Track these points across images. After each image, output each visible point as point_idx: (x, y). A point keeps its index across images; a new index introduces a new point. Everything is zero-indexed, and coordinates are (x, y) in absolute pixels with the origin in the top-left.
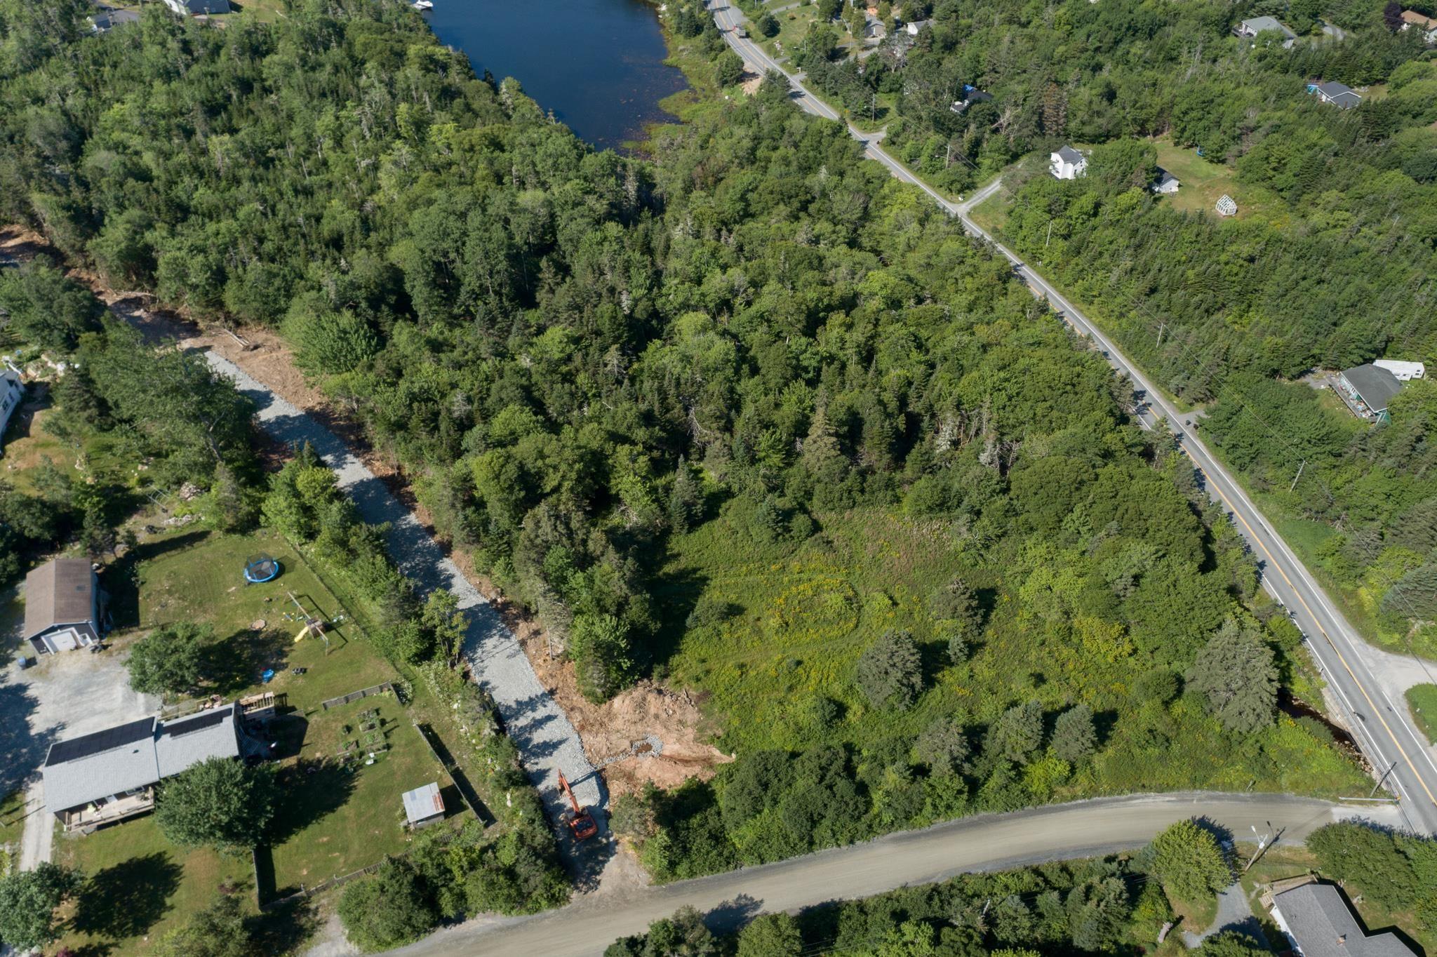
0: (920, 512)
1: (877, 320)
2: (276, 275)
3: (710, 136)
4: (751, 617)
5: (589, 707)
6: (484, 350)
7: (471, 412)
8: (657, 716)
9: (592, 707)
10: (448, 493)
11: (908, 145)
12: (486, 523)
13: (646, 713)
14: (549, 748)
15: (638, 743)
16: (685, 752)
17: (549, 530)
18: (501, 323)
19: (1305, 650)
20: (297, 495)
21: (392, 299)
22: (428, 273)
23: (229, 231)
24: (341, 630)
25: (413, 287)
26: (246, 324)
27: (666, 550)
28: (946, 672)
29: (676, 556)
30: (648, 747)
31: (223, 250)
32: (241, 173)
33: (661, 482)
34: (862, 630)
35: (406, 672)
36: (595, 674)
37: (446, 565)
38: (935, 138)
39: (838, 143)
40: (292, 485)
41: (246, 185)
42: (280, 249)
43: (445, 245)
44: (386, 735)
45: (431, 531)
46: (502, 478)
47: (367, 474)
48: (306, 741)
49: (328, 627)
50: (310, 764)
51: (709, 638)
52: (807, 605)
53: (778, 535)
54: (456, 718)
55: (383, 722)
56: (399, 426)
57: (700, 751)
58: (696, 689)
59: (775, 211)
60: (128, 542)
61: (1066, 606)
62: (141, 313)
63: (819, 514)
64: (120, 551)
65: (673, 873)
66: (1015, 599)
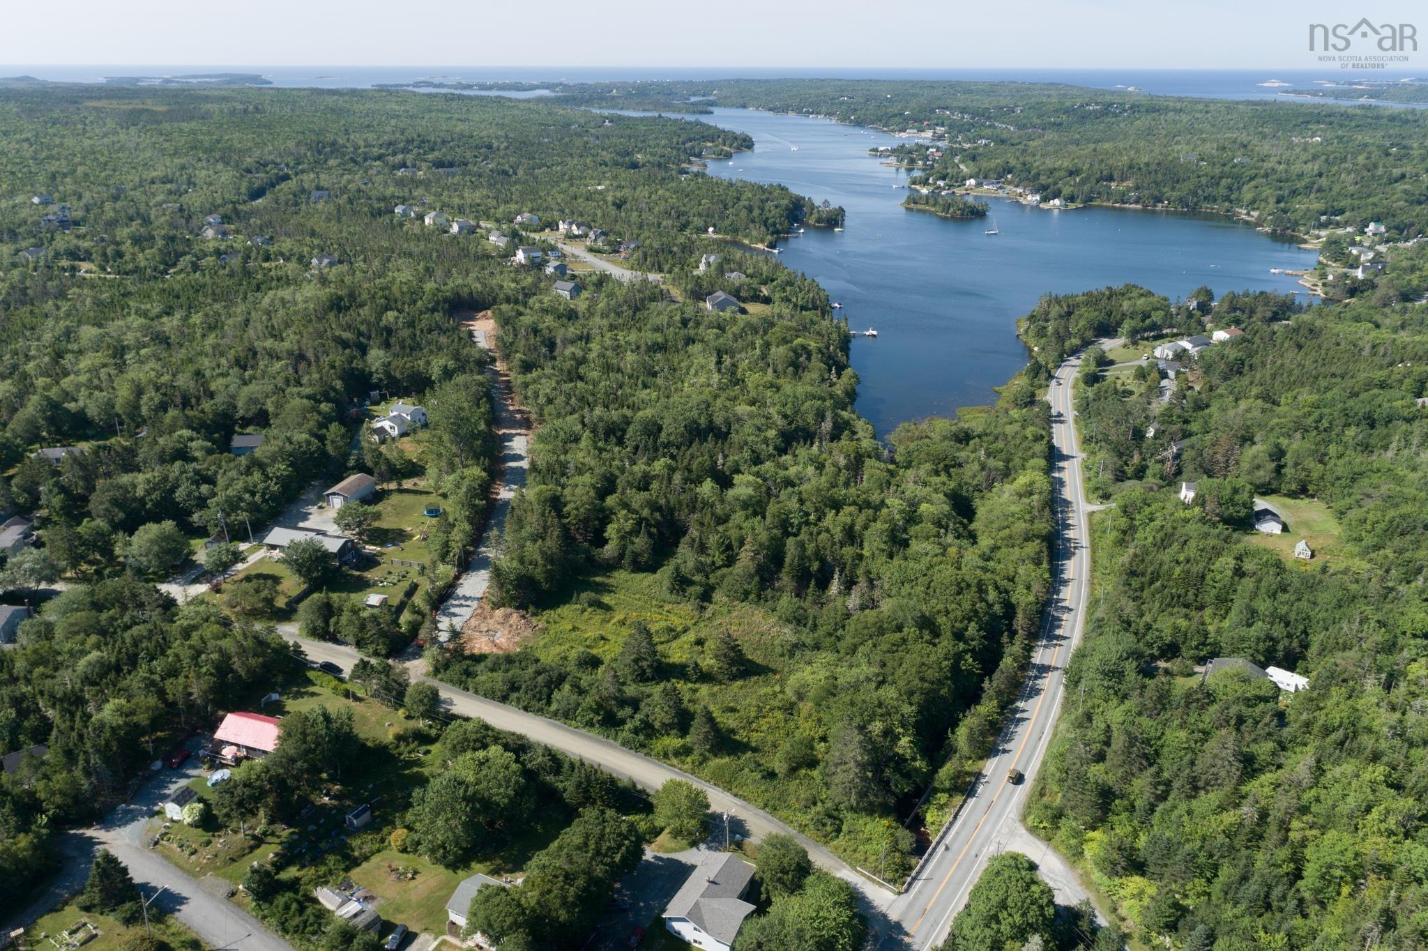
4: (610, 613)
5: (487, 608)
8: (511, 626)
9: (490, 610)
13: (507, 621)
14: (453, 615)
15: (491, 632)
16: (505, 644)
27: (609, 572)
28: (682, 682)
30: (493, 635)
44: (399, 581)
48: (370, 570)
50: (361, 577)
51: (575, 610)
53: (674, 589)
55: (404, 577)
57: (510, 646)
58: (543, 626)
60: (400, 484)
61: (802, 690)
62: (518, 416)
63: (718, 596)
64: (393, 486)
65: (436, 675)
66: (782, 682)
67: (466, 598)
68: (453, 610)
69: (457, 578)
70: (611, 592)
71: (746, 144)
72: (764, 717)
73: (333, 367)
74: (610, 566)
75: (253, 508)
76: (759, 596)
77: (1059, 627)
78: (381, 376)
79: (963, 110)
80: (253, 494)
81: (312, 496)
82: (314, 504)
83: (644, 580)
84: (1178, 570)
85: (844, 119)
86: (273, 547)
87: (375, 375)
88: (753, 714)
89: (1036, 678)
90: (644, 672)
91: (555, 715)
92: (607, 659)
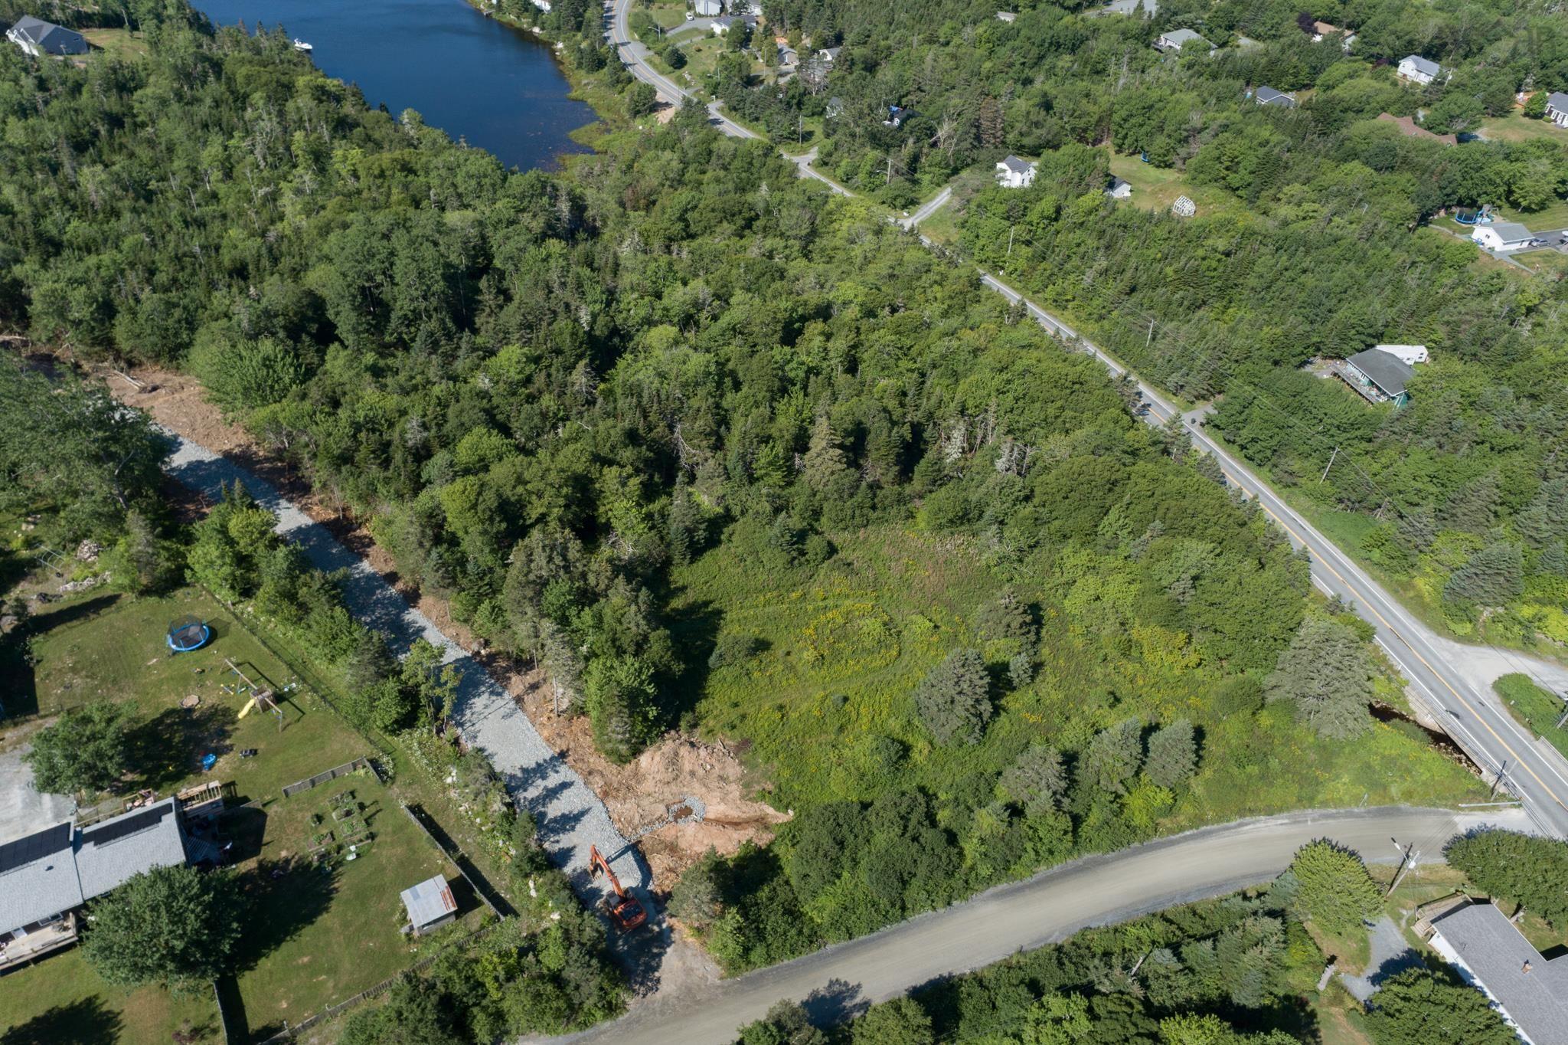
0: (941, 527)
1: (858, 328)
2: (176, 305)
3: (633, 161)
4: (780, 651)
5: (611, 769)
6: (433, 373)
7: (427, 440)
9: (614, 768)
10: (415, 529)
11: (843, 163)
12: (462, 562)
13: (680, 770)
14: (569, 821)
15: (675, 807)
16: (733, 814)
17: (544, 562)
18: (445, 346)
19: (1377, 648)
20: (231, 542)
21: (314, 328)
22: (354, 297)
23: (114, 262)
24: (295, 700)
25: (337, 314)
26: (141, 364)
27: (669, 583)
28: (1010, 698)
29: (683, 589)
30: (687, 812)
31: (110, 283)
32: (120, 204)
33: (655, 507)
34: (906, 658)
35: (382, 743)
36: (617, 728)
37: (414, 616)
38: (873, 154)
39: (771, 162)
40: (223, 531)
41: (127, 216)
42: (175, 280)
43: (370, 267)
44: (368, 822)
45: (392, 578)
46: (480, 508)
47: (305, 520)
48: (266, 838)
49: (279, 698)
50: (275, 865)
51: (737, 678)
52: (842, 633)
53: (794, 559)
54: (453, 794)
55: (362, 807)
56: (344, 459)
57: (750, 810)
58: (732, 738)
59: (718, 230)
61: (1120, 616)
65: (747, 961)
66: (1062, 614)
67: (540, 770)
68: (555, 809)
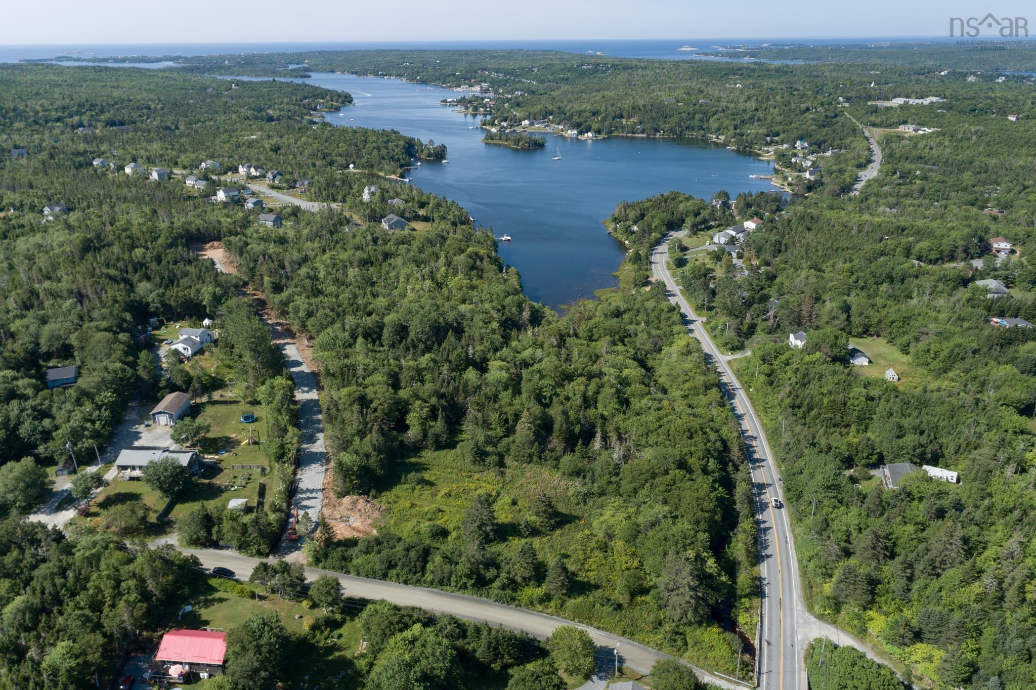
4: (436, 488)
5: (334, 498)
8: (360, 510)
13: (356, 507)
14: (305, 507)
15: (344, 519)
16: (361, 528)
20: (272, 387)
24: (261, 445)
28: (517, 538)
30: (347, 521)
33: (433, 423)
35: (272, 465)
36: (338, 480)
37: (319, 435)
44: (247, 483)
47: (315, 398)
48: (217, 477)
50: (212, 484)
51: (407, 489)
53: (477, 461)
55: (249, 479)
57: (367, 529)
58: (386, 506)
60: (210, 397)
61: (610, 532)
62: (279, 328)
63: (508, 461)
64: (205, 399)
65: (317, 565)
66: (589, 525)
67: (312, 491)
68: (304, 503)
69: (295, 473)
70: (426, 469)
71: (347, 99)
72: (589, 558)
73: (116, 301)
74: (416, 448)
75: (96, 435)
76: (540, 457)
77: (754, 452)
78: (159, 305)
79: (498, 71)
80: (93, 422)
81: (134, 416)
82: (140, 424)
83: (448, 456)
84: (826, 401)
85: (412, 78)
86: (124, 468)
87: (152, 305)
88: (582, 557)
89: (760, 494)
90: (488, 535)
91: (431, 583)
92: (450, 527)
